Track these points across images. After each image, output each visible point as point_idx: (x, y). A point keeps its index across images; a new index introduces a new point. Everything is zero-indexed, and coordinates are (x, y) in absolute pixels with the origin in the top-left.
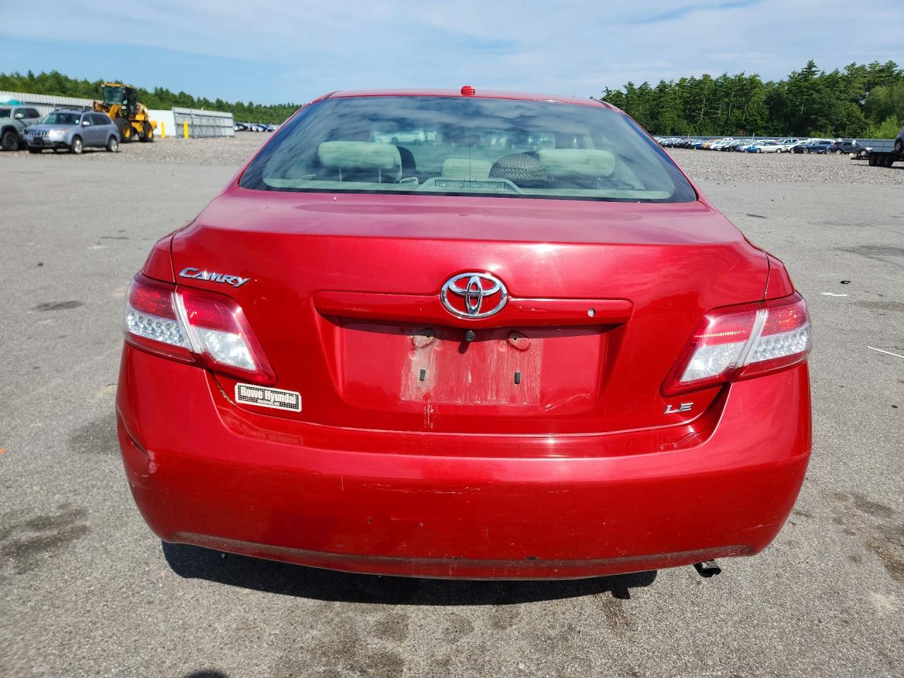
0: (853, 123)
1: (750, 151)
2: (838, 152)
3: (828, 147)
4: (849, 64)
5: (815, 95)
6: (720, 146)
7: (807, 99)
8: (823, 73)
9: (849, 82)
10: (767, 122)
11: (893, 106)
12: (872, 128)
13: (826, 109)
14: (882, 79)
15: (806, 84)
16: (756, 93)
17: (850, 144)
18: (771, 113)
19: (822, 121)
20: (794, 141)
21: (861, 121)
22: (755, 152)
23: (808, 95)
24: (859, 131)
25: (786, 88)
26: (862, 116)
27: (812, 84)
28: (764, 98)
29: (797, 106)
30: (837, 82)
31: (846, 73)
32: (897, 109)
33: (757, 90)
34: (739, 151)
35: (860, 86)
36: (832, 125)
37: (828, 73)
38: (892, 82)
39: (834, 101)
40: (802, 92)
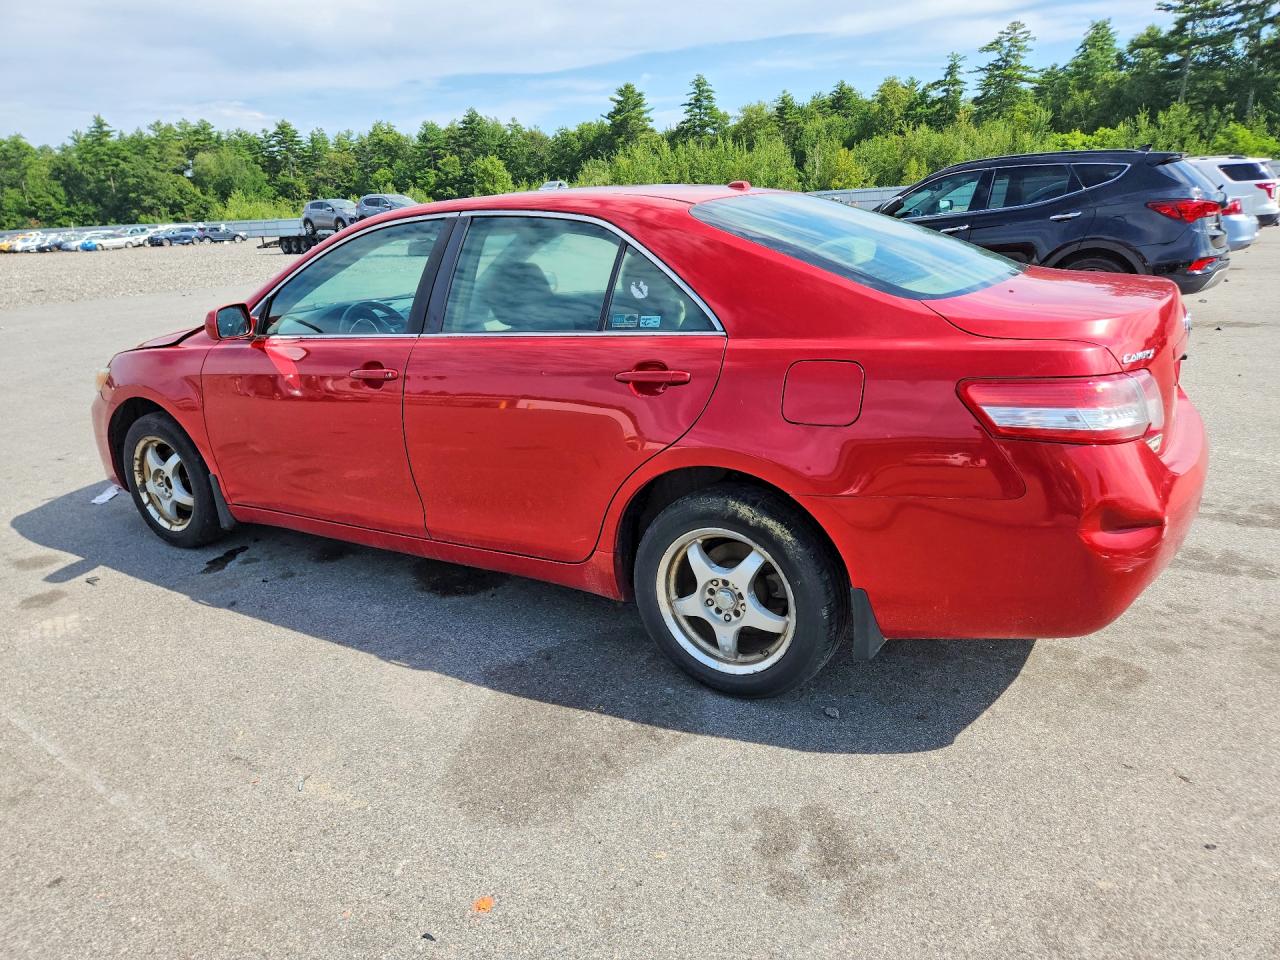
0: (190, 202)
1: (87, 249)
2: (207, 241)
3: (193, 235)
4: (153, 123)
5: (123, 165)
6: (32, 245)
7: (113, 171)
8: (121, 134)
9: (162, 147)
10: (68, 206)
11: (230, 178)
12: (218, 207)
13: (146, 184)
14: (201, 143)
15: (104, 149)
16: (30, 163)
17: (217, 229)
18: (68, 193)
19: (148, 201)
20: (143, 230)
21: (199, 198)
22: (96, 249)
23: (113, 165)
24: (202, 211)
25: (75, 155)
26: (197, 191)
27: (112, 150)
28: (46, 170)
29: (104, 181)
30: (146, 147)
31: (152, 134)
32: (237, 182)
33: (28, 160)
34: (68, 250)
35: (177, 152)
36: (165, 204)
37: (128, 134)
38: (215, 148)
39: (153, 173)
40: (102, 161)
